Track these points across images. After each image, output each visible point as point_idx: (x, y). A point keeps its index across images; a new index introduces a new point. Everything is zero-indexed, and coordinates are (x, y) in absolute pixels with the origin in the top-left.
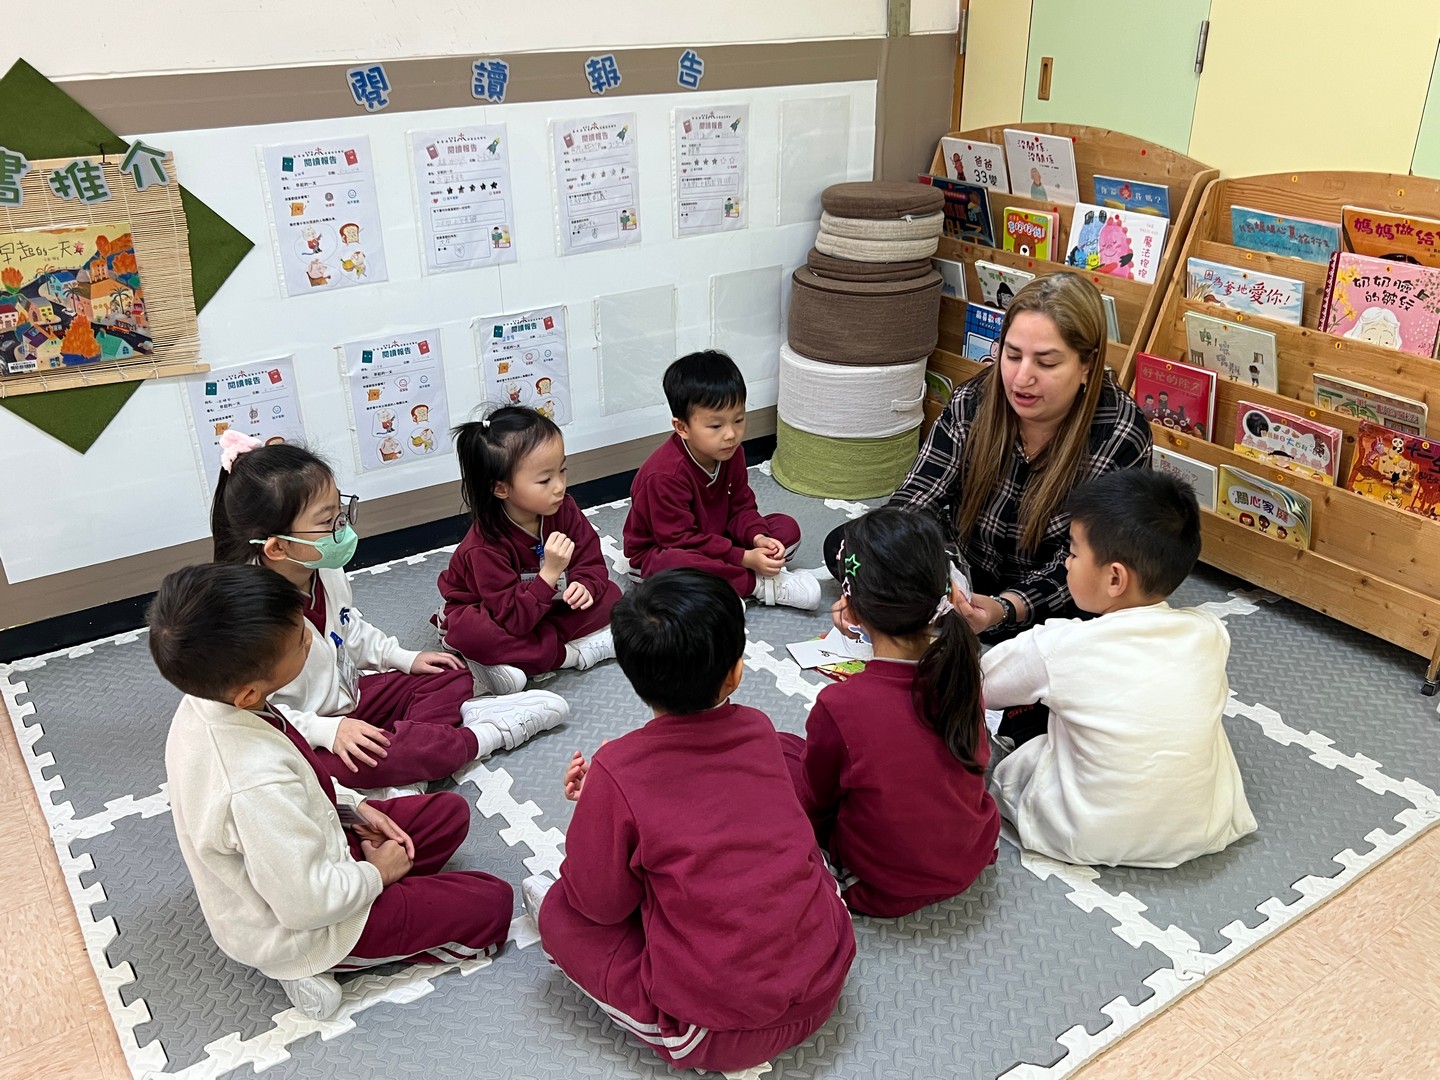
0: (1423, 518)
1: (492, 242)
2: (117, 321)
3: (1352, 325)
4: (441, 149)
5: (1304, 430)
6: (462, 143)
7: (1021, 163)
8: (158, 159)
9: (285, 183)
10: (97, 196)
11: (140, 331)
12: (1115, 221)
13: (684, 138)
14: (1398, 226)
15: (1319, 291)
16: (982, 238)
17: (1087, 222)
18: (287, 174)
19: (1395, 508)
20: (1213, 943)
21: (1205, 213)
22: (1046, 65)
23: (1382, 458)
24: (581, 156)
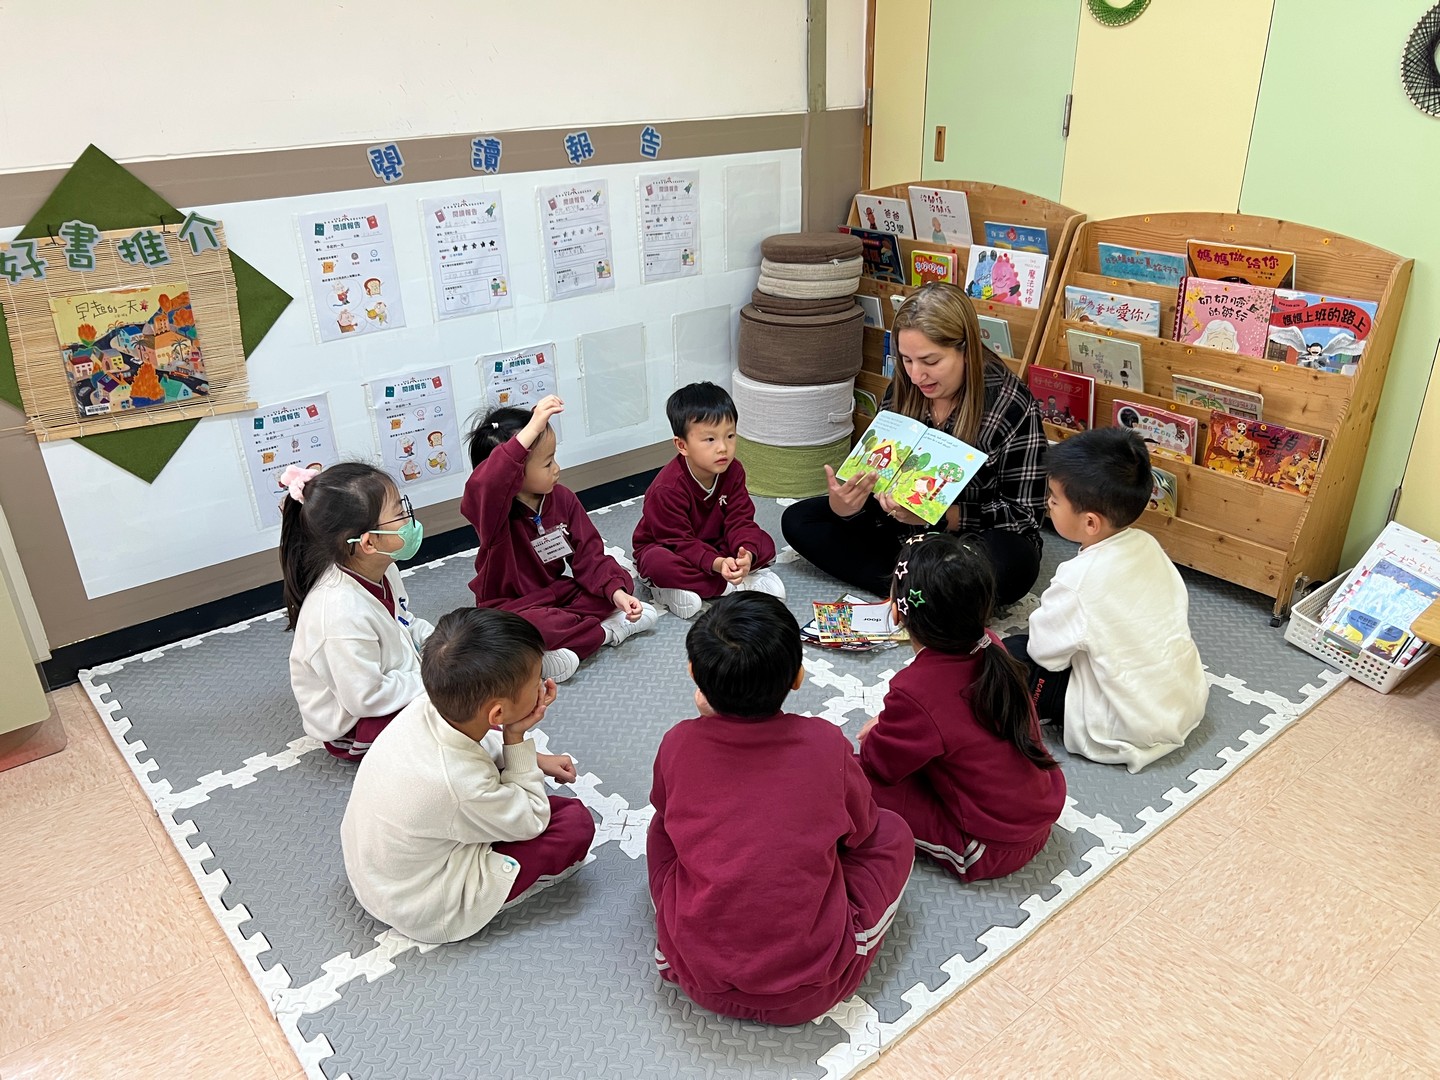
0: (1264, 486)
1: (492, 291)
2: (178, 368)
3: (1199, 335)
4: (447, 214)
5: (1167, 420)
6: (464, 208)
7: (924, 215)
8: (210, 227)
9: (318, 246)
10: (159, 260)
11: (198, 376)
12: (1004, 258)
13: (647, 200)
14: (1231, 254)
15: (1172, 309)
16: (894, 276)
17: (981, 261)
18: (319, 237)
19: (1242, 478)
20: (1132, 825)
21: (1077, 250)
22: (940, 133)
23: (1230, 440)
24: (563, 217)
